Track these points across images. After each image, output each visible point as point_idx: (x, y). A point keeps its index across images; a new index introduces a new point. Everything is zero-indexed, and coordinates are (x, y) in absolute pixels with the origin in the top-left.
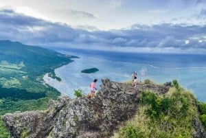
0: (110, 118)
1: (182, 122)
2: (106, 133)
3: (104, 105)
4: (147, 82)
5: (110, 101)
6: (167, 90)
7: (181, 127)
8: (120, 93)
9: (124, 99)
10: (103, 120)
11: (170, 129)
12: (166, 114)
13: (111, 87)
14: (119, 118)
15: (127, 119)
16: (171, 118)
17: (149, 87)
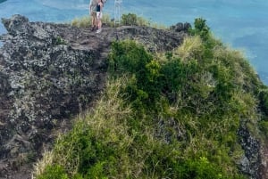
0: (32, 117)
1: (212, 126)
2: (23, 156)
4: (129, 20)
5: (29, 75)
6: (177, 42)
7: (208, 137)
8: (56, 49)
9: (69, 63)
10: (13, 126)
11: (179, 139)
12: (172, 101)
13: (31, 36)
14: (57, 111)
16: (183, 111)
17: (133, 32)
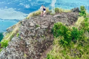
0: (35, 53)
3: (28, 44)
5: (31, 39)
8: (37, 29)
9: (41, 33)
11: (78, 55)
13: (29, 26)
14: (41, 50)
15: (46, 49)
17: (59, 17)
